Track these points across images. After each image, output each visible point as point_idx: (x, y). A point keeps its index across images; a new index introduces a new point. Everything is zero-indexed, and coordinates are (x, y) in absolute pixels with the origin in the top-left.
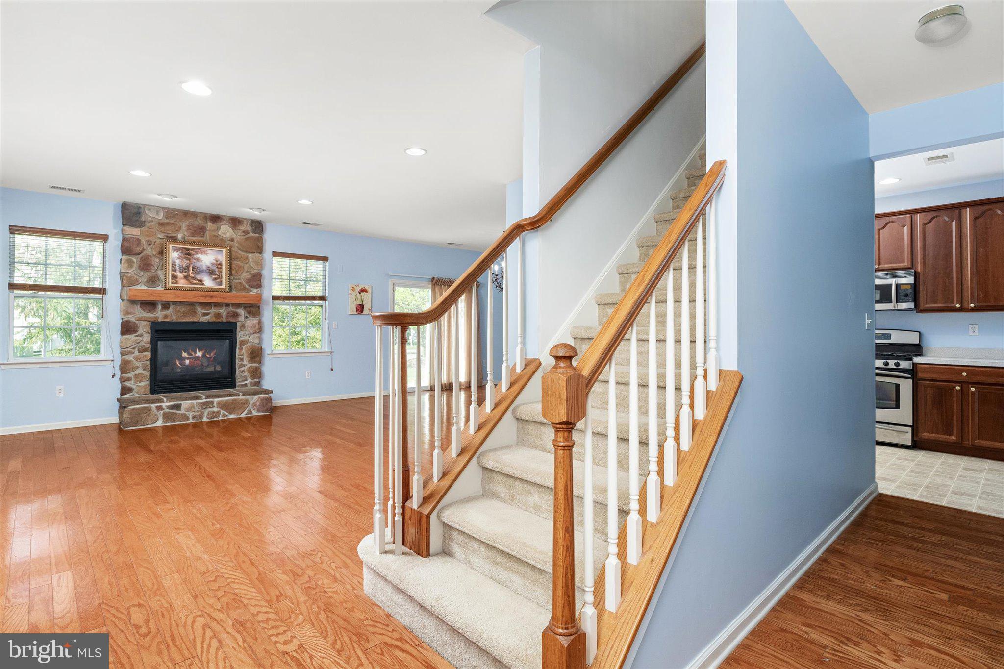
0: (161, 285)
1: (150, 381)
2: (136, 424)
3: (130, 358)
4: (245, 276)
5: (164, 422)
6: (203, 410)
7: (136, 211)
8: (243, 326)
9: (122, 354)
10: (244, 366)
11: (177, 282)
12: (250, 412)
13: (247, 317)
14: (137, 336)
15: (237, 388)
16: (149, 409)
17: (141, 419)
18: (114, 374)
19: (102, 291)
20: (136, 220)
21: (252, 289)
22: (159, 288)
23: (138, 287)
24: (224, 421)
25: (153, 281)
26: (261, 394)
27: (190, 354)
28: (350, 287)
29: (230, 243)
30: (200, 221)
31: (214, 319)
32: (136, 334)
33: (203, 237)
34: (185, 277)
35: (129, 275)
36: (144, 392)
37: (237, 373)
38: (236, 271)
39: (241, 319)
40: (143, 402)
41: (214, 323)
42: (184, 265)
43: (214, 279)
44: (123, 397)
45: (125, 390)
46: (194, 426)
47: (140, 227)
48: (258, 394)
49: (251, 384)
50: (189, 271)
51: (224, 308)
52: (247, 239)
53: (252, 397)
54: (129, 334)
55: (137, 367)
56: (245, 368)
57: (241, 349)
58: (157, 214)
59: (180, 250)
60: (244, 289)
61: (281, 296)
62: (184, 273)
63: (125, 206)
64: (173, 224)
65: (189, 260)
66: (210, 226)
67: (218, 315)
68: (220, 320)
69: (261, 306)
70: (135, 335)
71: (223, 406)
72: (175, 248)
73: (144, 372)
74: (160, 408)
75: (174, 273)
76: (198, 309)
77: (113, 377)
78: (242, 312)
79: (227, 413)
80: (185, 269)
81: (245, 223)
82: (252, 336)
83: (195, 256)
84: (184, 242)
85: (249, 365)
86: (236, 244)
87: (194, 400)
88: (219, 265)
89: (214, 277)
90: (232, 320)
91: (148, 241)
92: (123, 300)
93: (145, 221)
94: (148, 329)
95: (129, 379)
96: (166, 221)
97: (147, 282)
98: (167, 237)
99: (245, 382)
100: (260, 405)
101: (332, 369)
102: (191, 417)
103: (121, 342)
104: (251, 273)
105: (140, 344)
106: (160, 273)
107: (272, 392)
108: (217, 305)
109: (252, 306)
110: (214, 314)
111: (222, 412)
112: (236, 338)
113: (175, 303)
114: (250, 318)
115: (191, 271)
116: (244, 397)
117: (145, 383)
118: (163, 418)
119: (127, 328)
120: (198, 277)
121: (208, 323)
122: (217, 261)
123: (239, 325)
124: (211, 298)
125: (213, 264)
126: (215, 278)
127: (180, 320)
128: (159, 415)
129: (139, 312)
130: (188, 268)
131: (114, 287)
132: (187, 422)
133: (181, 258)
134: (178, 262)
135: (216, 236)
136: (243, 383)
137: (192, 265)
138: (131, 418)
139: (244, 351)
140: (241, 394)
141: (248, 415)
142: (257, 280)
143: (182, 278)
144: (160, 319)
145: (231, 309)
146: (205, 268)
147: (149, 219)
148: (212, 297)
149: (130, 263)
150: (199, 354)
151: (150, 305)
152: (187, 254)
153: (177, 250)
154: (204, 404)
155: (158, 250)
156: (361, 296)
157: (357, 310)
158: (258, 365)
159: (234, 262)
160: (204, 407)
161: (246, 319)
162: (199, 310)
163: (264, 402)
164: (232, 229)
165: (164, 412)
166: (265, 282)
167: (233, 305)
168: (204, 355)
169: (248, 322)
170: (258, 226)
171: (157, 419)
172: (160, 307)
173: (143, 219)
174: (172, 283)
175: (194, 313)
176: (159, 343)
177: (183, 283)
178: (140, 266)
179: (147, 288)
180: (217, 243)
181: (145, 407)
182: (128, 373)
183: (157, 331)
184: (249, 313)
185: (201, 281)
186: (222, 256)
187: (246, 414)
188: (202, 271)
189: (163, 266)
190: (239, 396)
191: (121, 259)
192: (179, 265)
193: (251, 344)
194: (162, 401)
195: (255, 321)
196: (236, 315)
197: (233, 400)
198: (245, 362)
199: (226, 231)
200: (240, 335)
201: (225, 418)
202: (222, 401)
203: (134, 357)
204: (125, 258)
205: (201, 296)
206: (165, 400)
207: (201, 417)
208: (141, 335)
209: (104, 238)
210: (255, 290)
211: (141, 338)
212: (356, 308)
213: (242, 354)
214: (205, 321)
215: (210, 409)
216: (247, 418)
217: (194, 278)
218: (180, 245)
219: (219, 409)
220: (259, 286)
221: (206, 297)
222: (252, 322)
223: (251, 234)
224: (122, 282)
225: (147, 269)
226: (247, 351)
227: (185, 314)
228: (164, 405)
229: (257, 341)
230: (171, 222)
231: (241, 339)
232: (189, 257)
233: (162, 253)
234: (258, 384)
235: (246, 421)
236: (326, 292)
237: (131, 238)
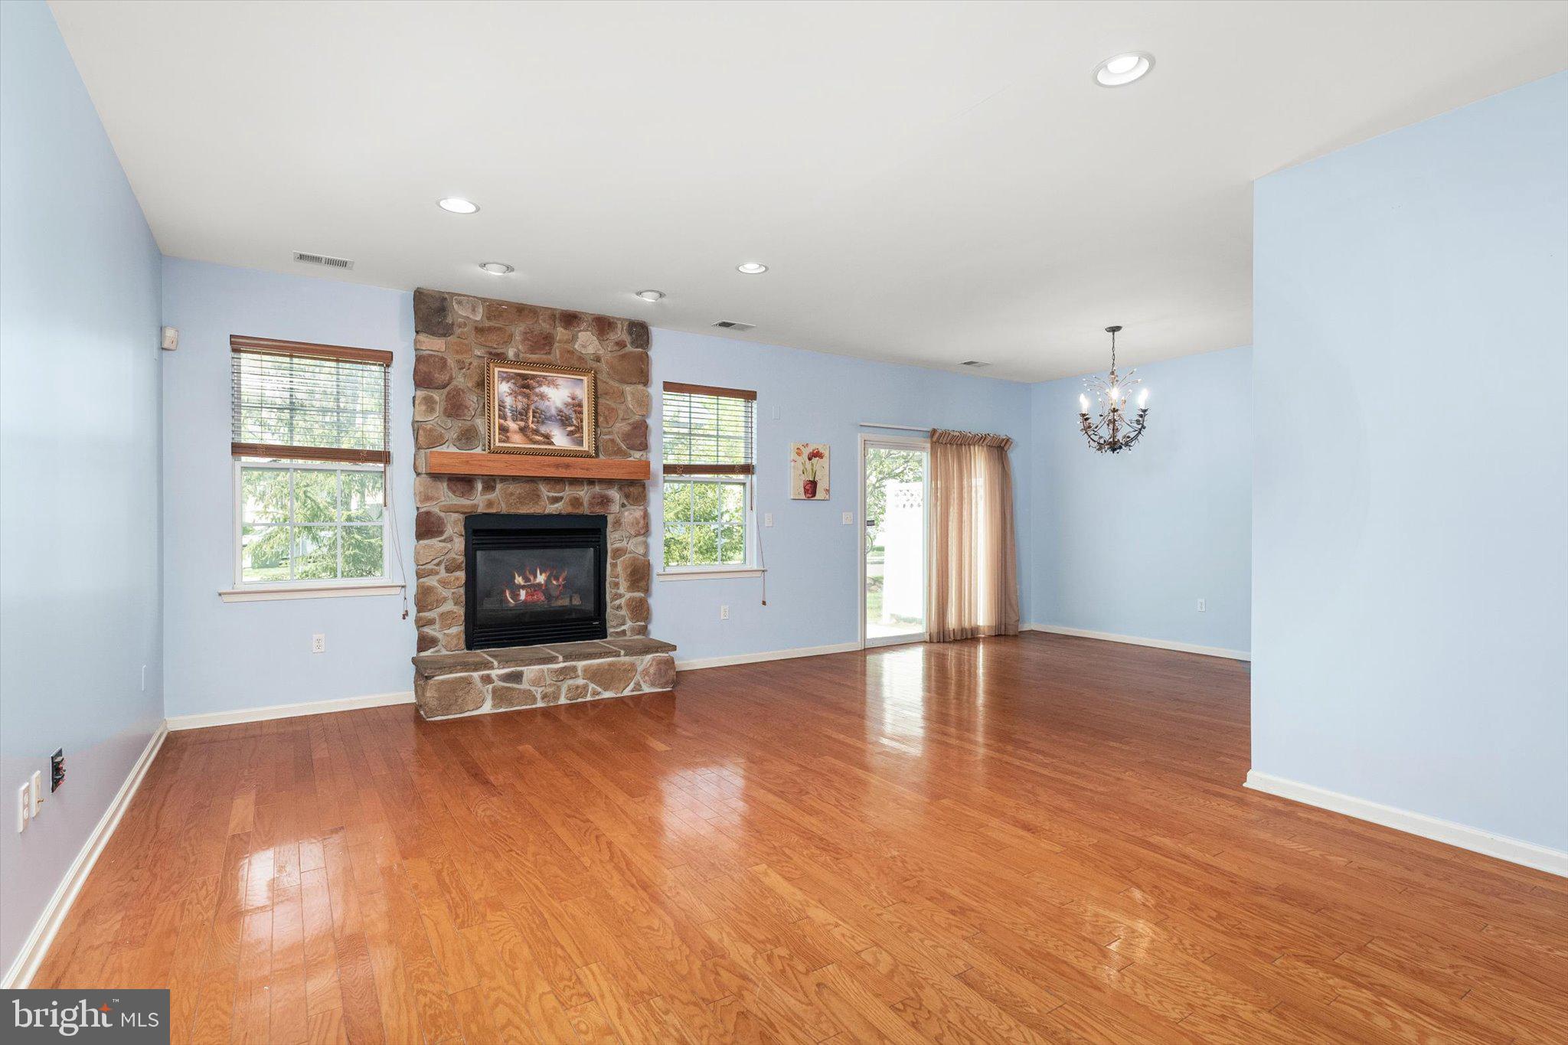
0: (481, 445)
1: (465, 626)
2: (447, 710)
3: (432, 581)
4: (621, 427)
5: (494, 706)
6: (559, 683)
7: (437, 304)
8: (618, 523)
9: (419, 575)
10: (621, 596)
11: (507, 440)
12: (638, 687)
13: (623, 505)
14: (443, 541)
15: (609, 638)
16: (468, 682)
17: (456, 701)
18: (406, 611)
19: (384, 457)
20: (439, 323)
21: (632, 452)
22: (478, 450)
23: (444, 449)
24: (595, 704)
25: (468, 436)
26: (657, 652)
27: (527, 579)
28: (792, 446)
29: (595, 365)
30: (543, 325)
31: (569, 510)
32: (443, 538)
33: (550, 353)
34: (522, 430)
35: (428, 427)
36: (456, 646)
37: (609, 610)
38: (606, 418)
39: (615, 508)
40: (459, 667)
41: (569, 516)
42: (520, 407)
43: (571, 433)
44: (423, 654)
45: (424, 643)
46: (546, 713)
47: (444, 335)
48: (652, 652)
49: (633, 630)
50: (528, 419)
51: (585, 486)
52: (623, 357)
53: (640, 657)
54: (431, 538)
55: (445, 599)
56: (622, 601)
57: (614, 565)
58: (474, 310)
59: (513, 378)
60: (619, 452)
61: (679, 466)
62: (519, 423)
63: (420, 297)
64: (500, 329)
65: (527, 396)
66: (560, 333)
67: (576, 502)
68: (579, 511)
69: (647, 482)
70: (440, 539)
71: (594, 675)
72: (505, 375)
73: (455, 609)
74: (487, 679)
75: (502, 421)
76: (543, 489)
77: (404, 618)
78: (614, 494)
79: (599, 689)
80: (520, 415)
81: (619, 326)
82: (634, 540)
83: (537, 390)
84: (516, 363)
85: (628, 595)
86: (603, 366)
87: (544, 664)
88: (577, 406)
89: (569, 429)
90: (599, 511)
91: (458, 361)
92: (418, 474)
93: (453, 324)
94: (461, 528)
95: (431, 622)
96: (487, 324)
97: (459, 439)
98: (490, 353)
99: (623, 628)
100: (655, 674)
101: (764, 603)
102: (539, 696)
103: (417, 554)
104: (631, 421)
105: (447, 556)
106: (480, 423)
107: (674, 648)
108: (575, 482)
109: (632, 483)
110: (570, 500)
111: (592, 686)
112: (606, 544)
113: (504, 479)
114: (629, 507)
115: (531, 416)
116: (627, 659)
117: (457, 630)
118: (493, 699)
119: (427, 527)
120: (543, 429)
121: (559, 516)
122: (573, 399)
123: (610, 519)
124: (566, 469)
125: (567, 405)
126: (572, 431)
127: (513, 511)
128: (486, 693)
129: (446, 497)
130: (526, 413)
131: (403, 449)
132: (534, 706)
133: (514, 394)
134: (509, 401)
135: (571, 352)
136: (619, 630)
137: (532, 407)
138: (439, 699)
139: (619, 568)
140: (622, 652)
141: (635, 693)
142: (639, 435)
143: (515, 432)
144: (481, 510)
145: (597, 489)
146: (554, 412)
147: (460, 320)
148: (567, 466)
149: (429, 402)
150: (541, 578)
151: (462, 482)
152: (525, 385)
153: (507, 378)
154: (562, 671)
155: (476, 378)
156: (812, 465)
157: (806, 491)
158: (643, 595)
159: (601, 401)
160: (561, 678)
161: (623, 509)
162: (545, 491)
163: (663, 667)
164: (598, 338)
165: (494, 688)
166: (653, 440)
167: (601, 481)
168: (548, 580)
169: (626, 513)
170: (640, 332)
171: (483, 701)
172: (479, 486)
173: (449, 320)
174: (500, 441)
175: (536, 497)
176: (479, 554)
177: (517, 441)
178: (446, 409)
179: (458, 451)
180: (574, 366)
181: (461, 678)
182: (430, 610)
183: (476, 532)
184: (627, 496)
185: (547, 437)
186: (583, 393)
187: (633, 691)
188: (549, 418)
189: (485, 408)
190: (619, 656)
191: (414, 397)
192: (512, 407)
193: (632, 555)
194: (487, 666)
195: (638, 513)
196: (605, 501)
197: (610, 664)
198: (622, 590)
199: (587, 342)
200: (614, 539)
201: (597, 698)
202: (590, 666)
203: (439, 581)
204: (421, 393)
205: (549, 466)
206: (496, 663)
207: (557, 697)
208: (450, 540)
209: (385, 359)
210: (637, 455)
211: (449, 545)
212: (805, 488)
213: (616, 573)
214: (554, 513)
215: (571, 682)
216: (632, 697)
217: (536, 432)
218: (511, 368)
219: (585, 681)
220: (644, 447)
221: (557, 466)
222: (631, 515)
223: (629, 348)
224: (416, 439)
225: (457, 415)
226: (625, 569)
227: (521, 500)
228: (495, 673)
229: (641, 550)
230: (497, 325)
231: (615, 546)
232: (527, 391)
233: (483, 384)
234: (643, 631)
235: (632, 705)
236: (752, 458)
237: (430, 356)
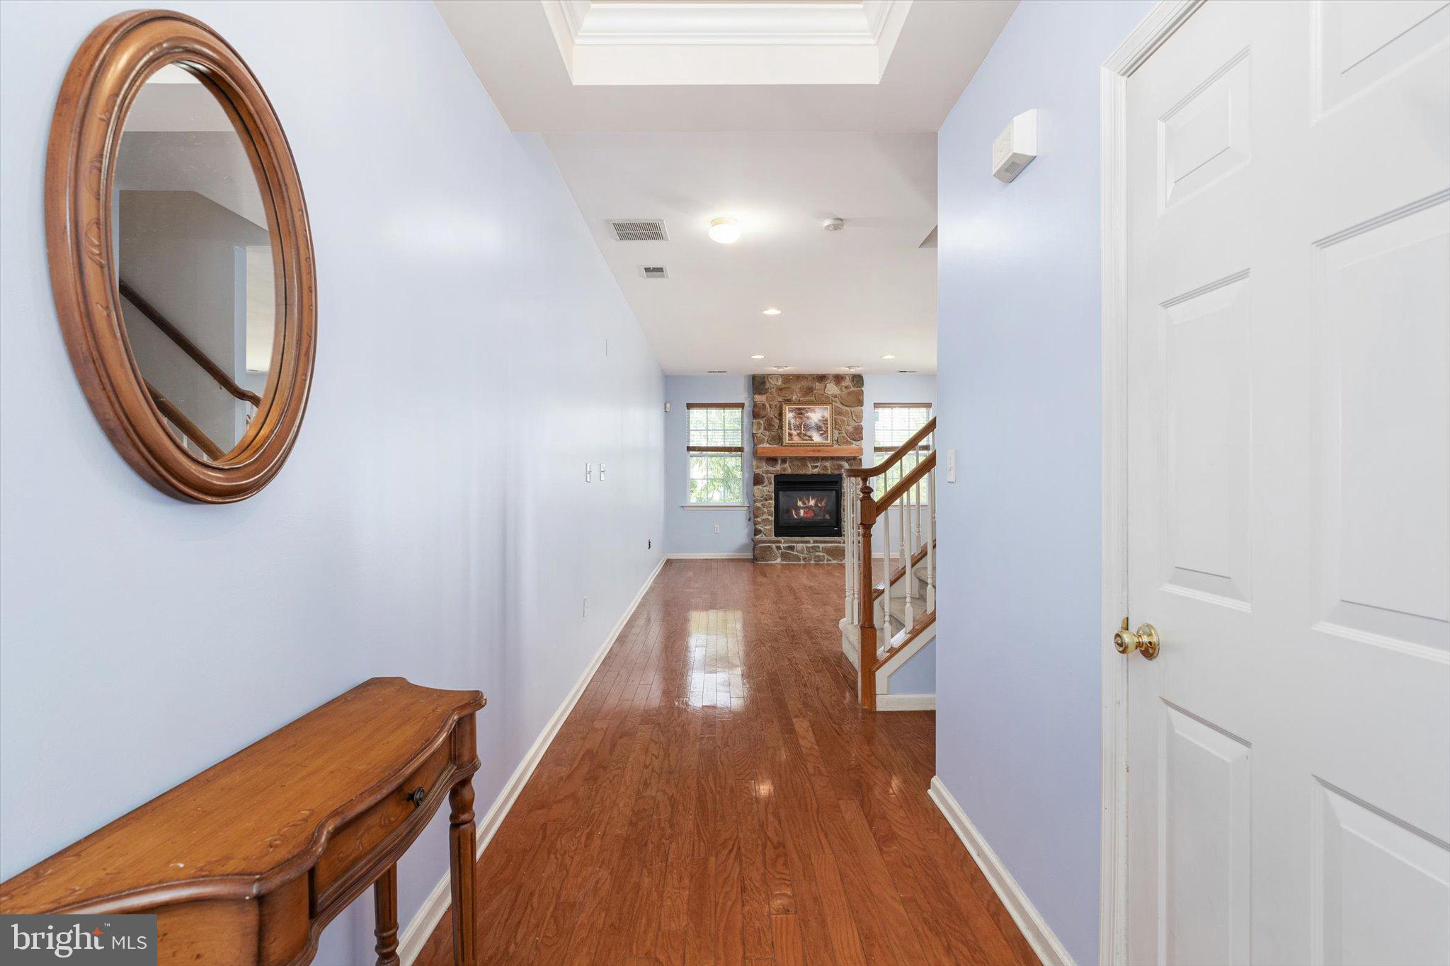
0: (780, 442)
1: (774, 525)
2: (763, 559)
4: (848, 429)
5: (782, 561)
6: (811, 553)
7: (761, 380)
9: (750, 501)
11: (792, 440)
14: (764, 487)
15: (841, 537)
16: (772, 548)
17: (766, 557)
18: (748, 517)
19: (741, 449)
20: (762, 389)
21: (854, 442)
22: (779, 445)
23: (763, 445)
24: (827, 563)
25: (775, 439)
27: (804, 503)
29: (834, 399)
30: (809, 382)
31: (822, 472)
32: (764, 485)
33: (812, 396)
34: (799, 434)
35: (758, 435)
36: (770, 534)
37: (843, 523)
38: (840, 425)
39: (844, 470)
40: (769, 542)
41: (822, 475)
42: (798, 424)
43: (821, 435)
44: (754, 537)
45: (757, 532)
46: (805, 566)
47: (765, 394)
50: (801, 429)
51: (830, 461)
52: (849, 393)
54: (760, 485)
55: (766, 513)
58: (777, 380)
59: (794, 410)
60: (846, 443)
61: (882, 447)
62: (797, 431)
63: (754, 378)
64: (789, 387)
65: (801, 418)
66: (818, 385)
67: (824, 468)
68: (828, 473)
69: (862, 456)
71: (826, 550)
73: (770, 517)
74: (779, 548)
75: (790, 431)
76: (809, 462)
77: (747, 521)
78: (845, 463)
79: (830, 557)
80: (798, 427)
81: (847, 378)
83: (806, 415)
84: (800, 402)
86: (839, 399)
87: (804, 543)
88: (825, 421)
89: (821, 432)
90: (836, 472)
91: (770, 405)
92: (754, 457)
94: (772, 480)
95: (760, 523)
96: (784, 386)
97: (771, 441)
98: (785, 399)
102: (802, 558)
103: (751, 492)
104: (853, 426)
105: (767, 493)
106: (780, 433)
108: (823, 458)
109: (853, 457)
110: (822, 467)
111: (826, 556)
112: (841, 489)
113: (791, 458)
115: (803, 428)
117: (771, 527)
118: (782, 557)
119: (757, 480)
120: (809, 433)
121: (819, 475)
122: (823, 417)
123: (842, 475)
124: (820, 452)
125: (820, 421)
126: (823, 434)
127: (795, 473)
128: (779, 555)
129: (765, 467)
130: (801, 426)
131: (748, 445)
132: (799, 562)
133: (795, 417)
134: (793, 421)
135: (823, 395)
137: (804, 423)
138: (760, 554)
142: (857, 434)
143: (796, 436)
144: (781, 472)
145: (835, 462)
147: (771, 386)
149: (758, 425)
150: (812, 503)
151: (772, 460)
152: (800, 413)
153: (792, 410)
154: (812, 548)
155: (778, 412)
159: (838, 417)
160: (812, 551)
162: (810, 464)
164: (836, 385)
165: (782, 551)
166: (866, 435)
167: (836, 457)
168: (816, 505)
170: (858, 380)
171: (778, 558)
172: (779, 462)
173: (767, 387)
174: (789, 440)
175: (805, 466)
176: (781, 493)
177: (796, 440)
178: (765, 427)
179: (771, 446)
180: (822, 401)
181: (769, 546)
182: (759, 517)
183: (779, 482)
184: (851, 464)
185: (810, 437)
186: (827, 414)
188: (812, 428)
189: (782, 426)
190: (839, 542)
191: (753, 422)
192: (794, 424)
194: (780, 542)
196: (840, 468)
197: (835, 546)
199: (832, 389)
201: (829, 561)
202: (827, 546)
203: (763, 505)
204: (756, 421)
205: (811, 451)
206: (784, 541)
207: (810, 559)
208: (768, 486)
209: (741, 405)
210: (856, 443)
211: (767, 488)
214: (814, 473)
215: (817, 553)
217: (805, 435)
218: (794, 406)
219: (824, 553)
220: (861, 439)
221: (814, 451)
223: (853, 389)
224: (753, 441)
225: (771, 430)
227: (798, 468)
228: (783, 546)
230: (787, 386)
232: (801, 416)
233: (781, 414)
237: (759, 404)
